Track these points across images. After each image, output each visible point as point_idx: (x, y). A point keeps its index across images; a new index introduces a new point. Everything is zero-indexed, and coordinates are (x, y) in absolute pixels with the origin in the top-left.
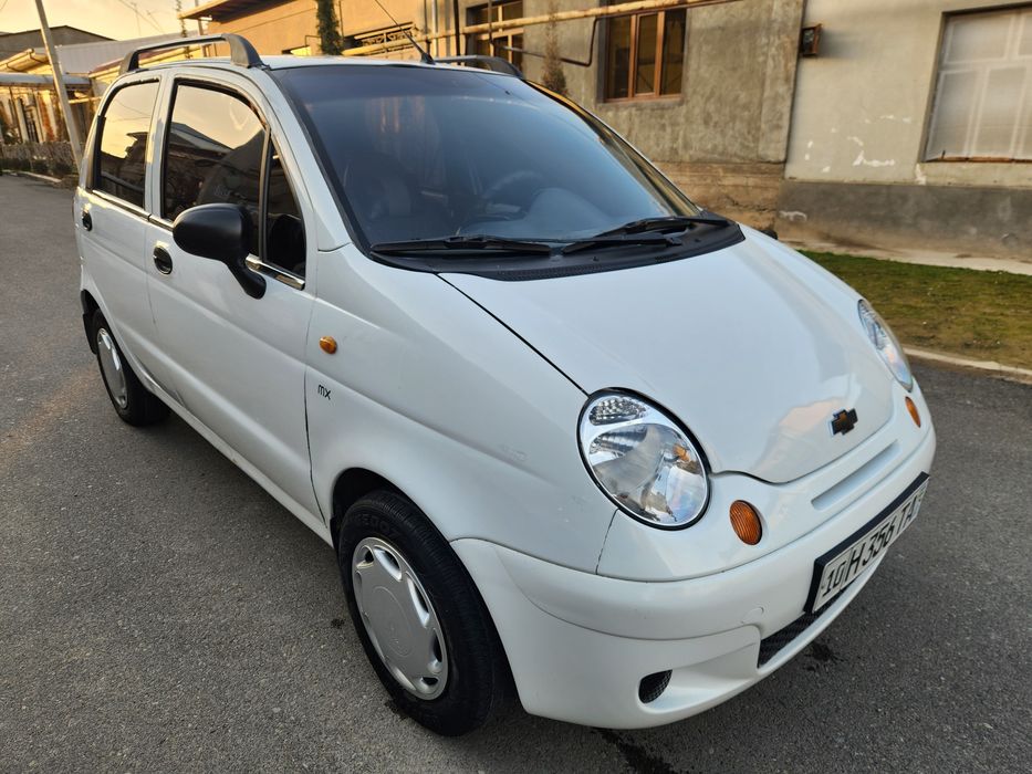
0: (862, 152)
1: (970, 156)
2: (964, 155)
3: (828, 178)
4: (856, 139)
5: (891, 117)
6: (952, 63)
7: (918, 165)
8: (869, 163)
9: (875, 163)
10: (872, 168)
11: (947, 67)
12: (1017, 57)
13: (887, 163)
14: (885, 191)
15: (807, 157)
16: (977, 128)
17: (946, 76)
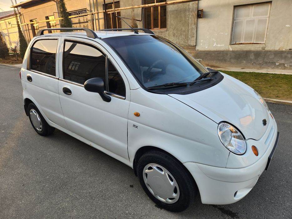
0: (215, 43)
1: (243, 43)
2: (241, 42)
3: (207, 50)
4: (214, 39)
5: (222, 33)
7: (230, 46)
8: (217, 45)
9: (219, 45)
10: (218, 47)
11: (236, 20)
12: (252, 17)
13: (222, 45)
14: (222, 53)
15: (201, 44)
16: (244, 35)
17: (235, 22)
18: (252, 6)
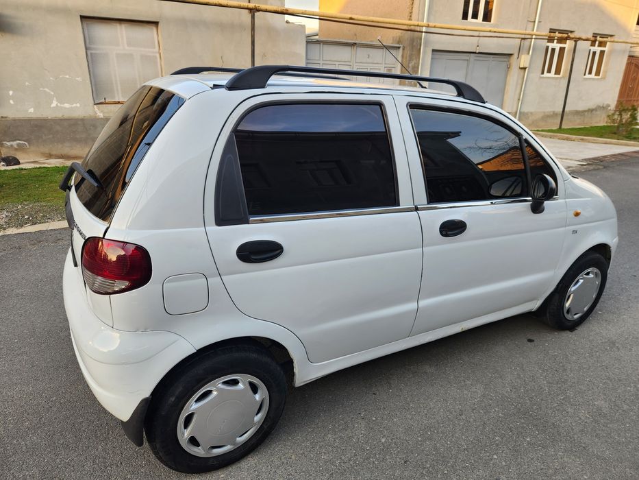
0: (55, 99)
1: (120, 101)
2: (117, 100)
3: (34, 116)
4: (47, 90)
5: (67, 77)
6: (92, 46)
7: (95, 106)
8: (62, 105)
9: (67, 105)
10: (66, 108)
11: (90, 49)
12: (127, 48)
13: (74, 105)
14: (80, 123)
15: (11, 102)
16: (119, 85)
17: (91, 54)
18: (120, 23)
